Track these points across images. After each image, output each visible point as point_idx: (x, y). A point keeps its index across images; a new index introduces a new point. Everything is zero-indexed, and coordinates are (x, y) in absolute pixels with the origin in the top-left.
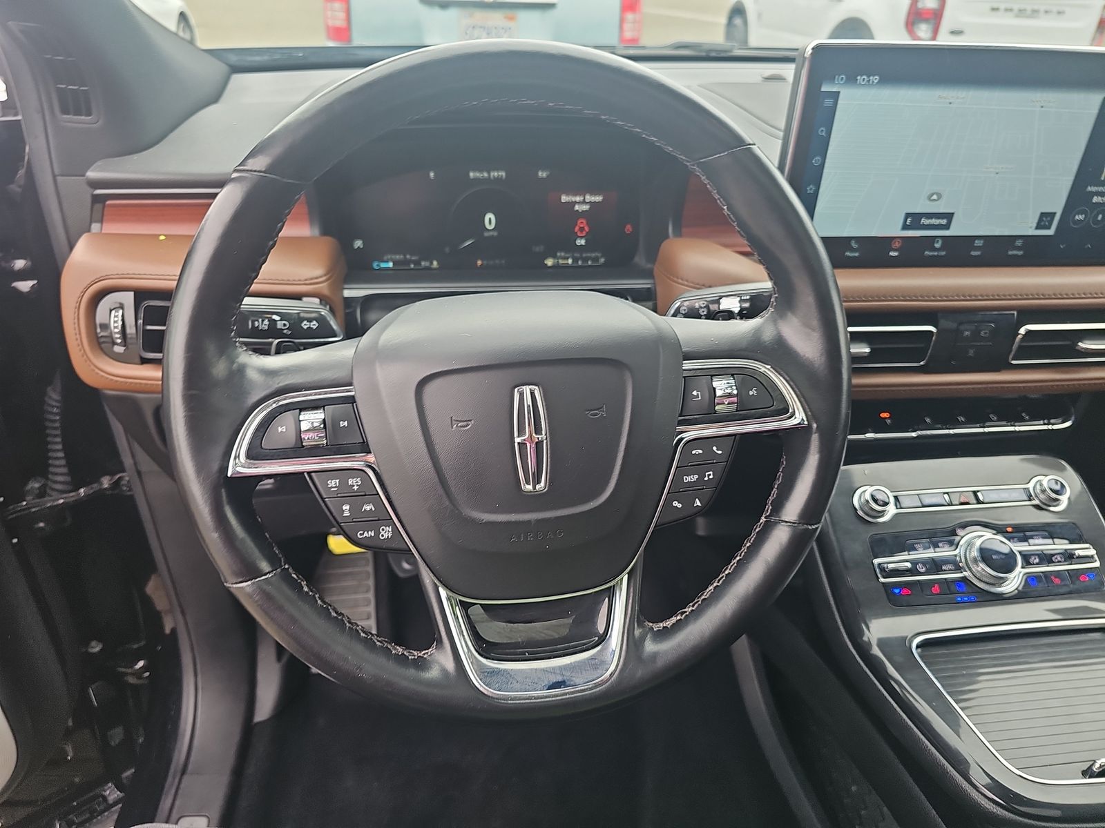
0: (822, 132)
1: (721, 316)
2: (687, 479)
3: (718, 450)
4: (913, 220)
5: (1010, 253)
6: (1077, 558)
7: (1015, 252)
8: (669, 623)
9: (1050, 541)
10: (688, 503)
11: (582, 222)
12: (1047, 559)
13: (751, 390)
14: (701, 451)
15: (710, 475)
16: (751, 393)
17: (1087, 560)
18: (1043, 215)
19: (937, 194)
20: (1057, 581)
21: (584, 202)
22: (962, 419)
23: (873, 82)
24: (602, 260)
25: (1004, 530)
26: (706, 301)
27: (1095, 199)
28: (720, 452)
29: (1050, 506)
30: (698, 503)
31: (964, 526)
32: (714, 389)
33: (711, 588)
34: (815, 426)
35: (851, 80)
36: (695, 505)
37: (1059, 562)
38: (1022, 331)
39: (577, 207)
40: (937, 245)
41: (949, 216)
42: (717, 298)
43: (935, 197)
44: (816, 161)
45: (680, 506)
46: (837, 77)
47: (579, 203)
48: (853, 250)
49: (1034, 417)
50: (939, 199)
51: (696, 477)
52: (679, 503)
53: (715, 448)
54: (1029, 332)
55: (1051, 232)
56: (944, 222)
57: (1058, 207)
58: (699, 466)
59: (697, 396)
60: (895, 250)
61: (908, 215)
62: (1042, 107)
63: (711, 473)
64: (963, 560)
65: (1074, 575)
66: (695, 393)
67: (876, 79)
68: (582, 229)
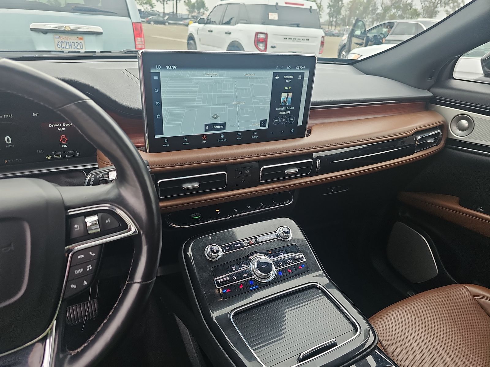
0: (156, 91)
1: (102, 182)
2: (77, 272)
3: (92, 253)
4: (209, 127)
5: (253, 137)
6: (297, 259)
7: (255, 137)
8: (80, 349)
9: (287, 255)
10: (79, 284)
11: (63, 137)
12: (285, 262)
13: (107, 220)
14: (83, 256)
15: (90, 267)
16: (107, 222)
17: (300, 259)
18: (261, 121)
19: (216, 115)
20: (290, 271)
21: (62, 127)
22: (249, 207)
23: (174, 68)
24: (78, 154)
25: (268, 253)
26: (102, 174)
27: (280, 113)
28: (94, 254)
29: (286, 239)
30: (85, 283)
31: (252, 254)
32: (86, 223)
33: (103, 324)
34: (142, 232)
35: (164, 67)
36: (84, 284)
37: (290, 262)
38: (262, 169)
39: (59, 129)
40: (222, 137)
41: (224, 124)
42: (107, 172)
43: (215, 116)
44: (157, 103)
45: (75, 287)
46: (157, 66)
47: (59, 127)
48: (186, 142)
49: (278, 202)
50: (217, 118)
51: (82, 270)
52: (74, 285)
53: (91, 253)
54: (264, 169)
55: (267, 127)
56: (222, 127)
57: (267, 118)
58: (83, 264)
59: (77, 228)
60: (204, 140)
61: (206, 125)
62: (250, 77)
63: (90, 266)
64: (252, 270)
65: (296, 266)
66: (76, 226)
67: (175, 67)
68: (64, 140)
